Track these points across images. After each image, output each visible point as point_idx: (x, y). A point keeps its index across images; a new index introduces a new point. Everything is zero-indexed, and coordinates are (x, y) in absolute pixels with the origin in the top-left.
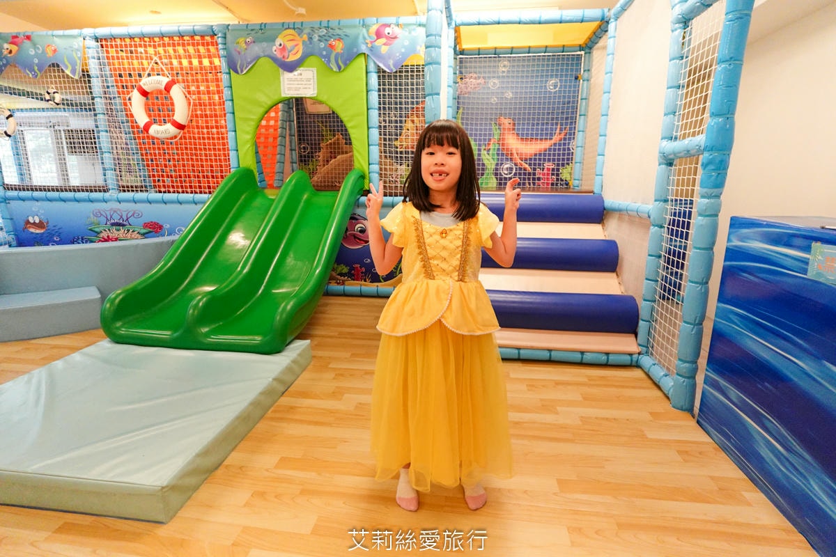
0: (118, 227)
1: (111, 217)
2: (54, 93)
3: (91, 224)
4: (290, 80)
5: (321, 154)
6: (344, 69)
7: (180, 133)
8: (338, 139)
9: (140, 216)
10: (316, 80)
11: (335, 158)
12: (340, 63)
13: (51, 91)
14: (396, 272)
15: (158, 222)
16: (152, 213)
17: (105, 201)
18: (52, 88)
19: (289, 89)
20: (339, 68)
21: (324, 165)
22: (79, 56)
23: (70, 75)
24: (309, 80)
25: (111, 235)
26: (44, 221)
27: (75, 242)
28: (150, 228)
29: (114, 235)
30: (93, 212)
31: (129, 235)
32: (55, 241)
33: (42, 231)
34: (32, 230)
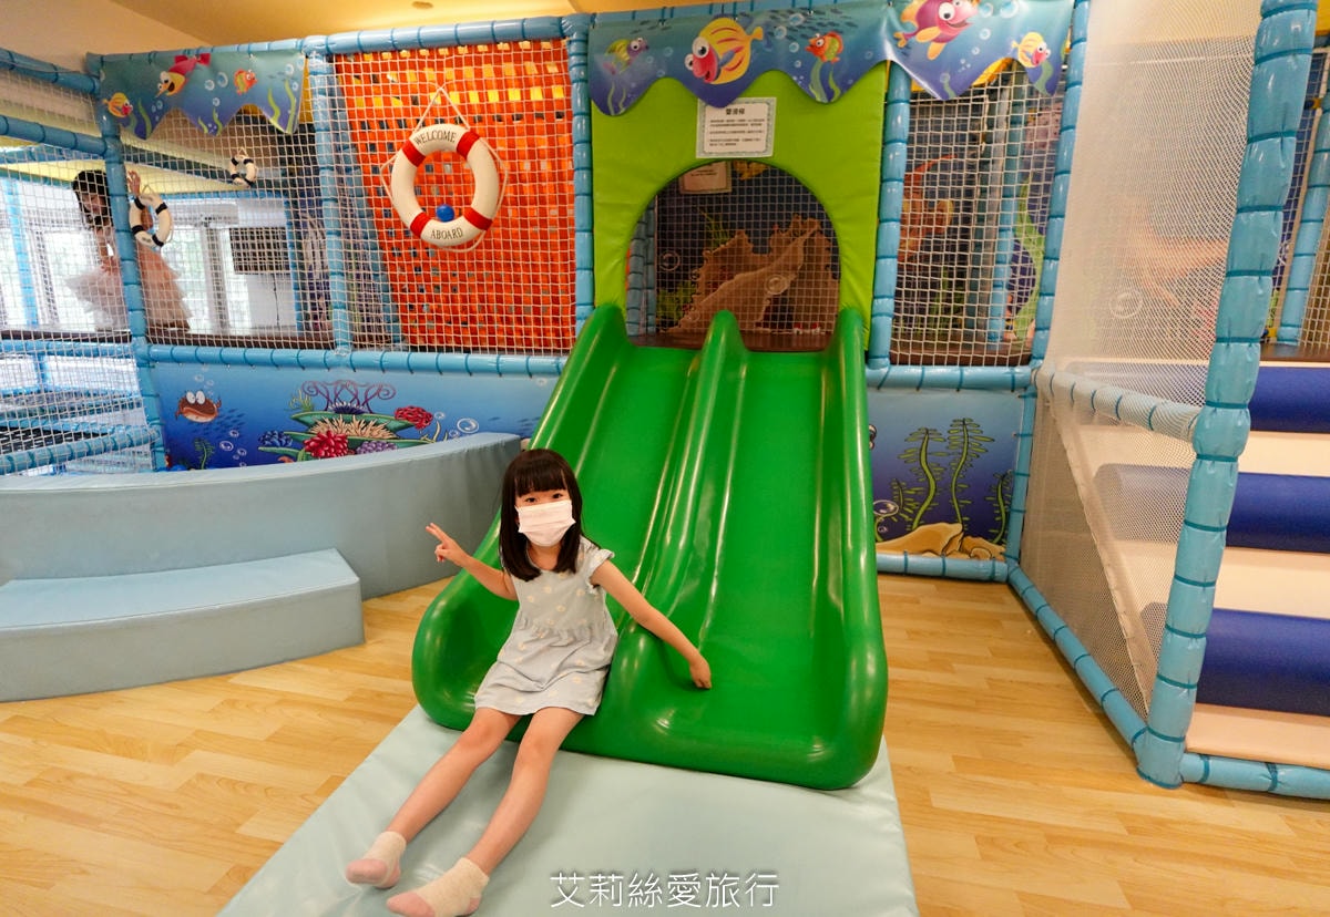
0: (348, 416)
1: (337, 396)
2: (246, 162)
3: (299, 407)
4: (718, 123)
5: (702, 271)
6: (839, 98)
7: (479, 236)
8: (739, 242)
9: (391, 396)
10: (773, 123)
11: (731, 278)
12: (832, 85)
13: (241, 158)
14: (911, 523)
15: (421, 405)
16: (414, 390)
17: (327, 366)
18: (242, 153)
19: (713, 143)
20: (830, 94)
21: (707, 293)
22: (295, 89)
23: (277, 126)
24: (757, 122)
25: (333, 431)
26: (214, 401)
27: (267, 442)
28: (407, 419)
29: (340, 430)
30: (303, 385)
31: (368, 431)
32: (230, 439)
33: (209, 419)
34: (192, 417)
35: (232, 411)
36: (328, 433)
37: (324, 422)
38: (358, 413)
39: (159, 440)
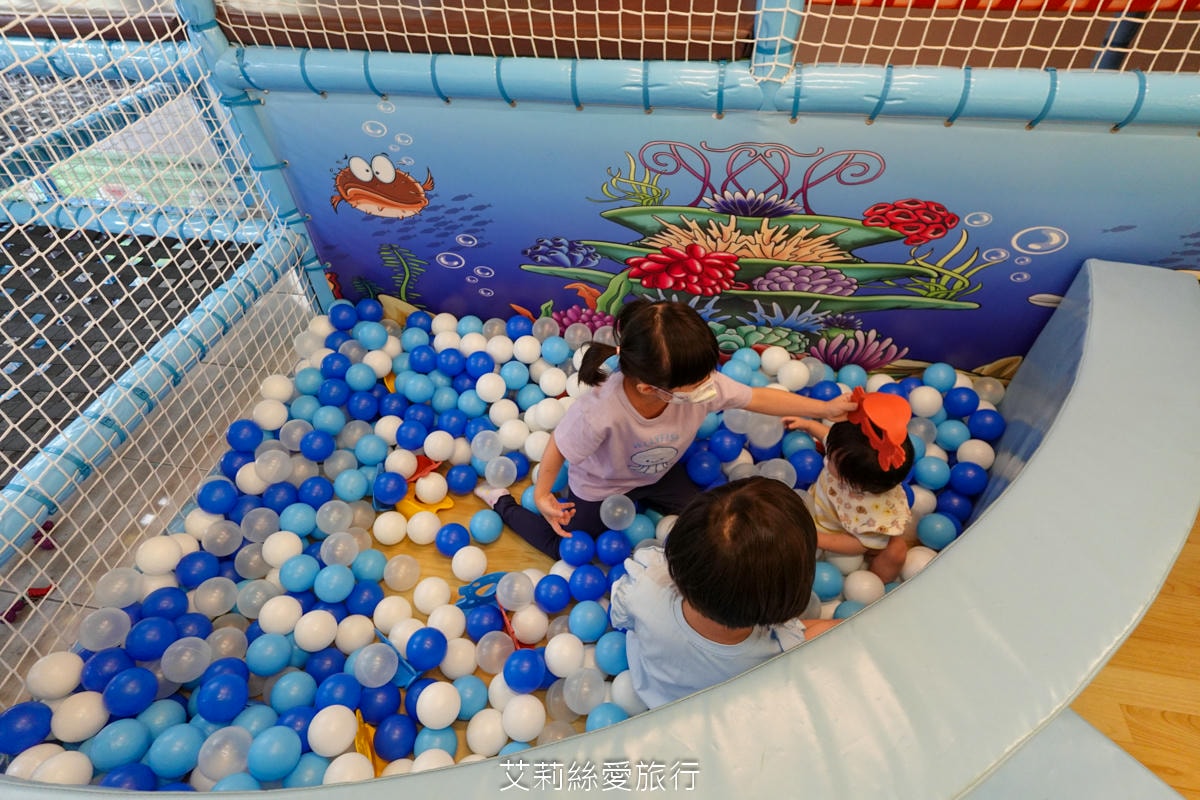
0: (750, 219)
1: (731, 176)
3: (626, 195)
17: (721, 106)
25: (704, 245)
26: (418, 178)
27: (540, 258)
28: (892, 225)
29: (721, 245)
30: (642, 151)
31: (790, 248)
32: (458, 249)
33: (409, 213)
34: (367, 207)
35: (462, 198)
36: (692, 249)
37: (684, 227)
38: (777, 212)
39: (309, 250)
